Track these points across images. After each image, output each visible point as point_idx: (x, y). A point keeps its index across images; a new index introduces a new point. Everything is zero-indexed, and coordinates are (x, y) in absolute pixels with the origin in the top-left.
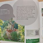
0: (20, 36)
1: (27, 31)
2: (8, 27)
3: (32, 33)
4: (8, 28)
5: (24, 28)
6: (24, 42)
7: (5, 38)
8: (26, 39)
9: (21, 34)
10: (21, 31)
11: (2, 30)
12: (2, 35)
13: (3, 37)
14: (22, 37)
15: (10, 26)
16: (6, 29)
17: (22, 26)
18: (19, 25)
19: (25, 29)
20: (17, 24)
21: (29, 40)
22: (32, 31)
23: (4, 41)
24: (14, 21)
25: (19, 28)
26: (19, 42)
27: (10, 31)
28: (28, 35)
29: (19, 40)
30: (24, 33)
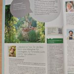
7: (20, 40)
30: (44, 31)
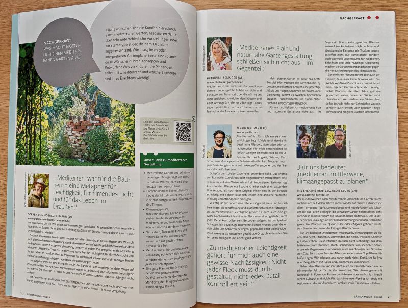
0: (117, 142)
1: (146, 123)
2: (73, 111)
3: (163, 132)
4: (73, 114)
5: (132, 111)
6: (132, 164)
7: (61, 156)
8: (142, 154)
9: (123, 136)
10: (122, 126)
11: (50, 123)
12: (51, 144)
13: (56, 149)
14: (127, 145)
15: (79, 108)
16: (65, 121)
17: (126, 105)
18: (113, 103)
19: (138, 117)
20: (109, 99)
21: (150, 155)
22: (162, 123)
23: (59, 167)
24: (96, 87)
25: (114, 113)
26: (116, 164)
27: (80, 127)
28: (146, 138)
29: (117, 156)
30: (133, 131)
